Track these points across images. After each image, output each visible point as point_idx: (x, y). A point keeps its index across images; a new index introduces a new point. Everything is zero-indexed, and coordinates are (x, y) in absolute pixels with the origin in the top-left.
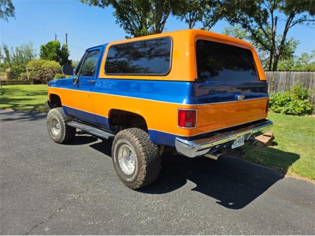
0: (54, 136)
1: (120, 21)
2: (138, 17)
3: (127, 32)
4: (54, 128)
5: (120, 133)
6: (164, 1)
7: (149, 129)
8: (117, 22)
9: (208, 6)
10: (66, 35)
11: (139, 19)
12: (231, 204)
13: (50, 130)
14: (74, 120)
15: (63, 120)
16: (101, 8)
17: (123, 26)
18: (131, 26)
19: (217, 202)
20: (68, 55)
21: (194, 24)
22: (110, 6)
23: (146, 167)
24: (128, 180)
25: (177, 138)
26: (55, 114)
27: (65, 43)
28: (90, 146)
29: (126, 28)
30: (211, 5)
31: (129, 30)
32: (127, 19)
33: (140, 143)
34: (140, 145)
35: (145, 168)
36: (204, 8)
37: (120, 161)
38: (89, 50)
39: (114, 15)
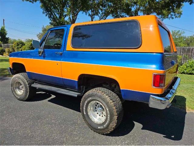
0: (18, 95)
1: (46, 12)
2: (59, 11)
3: (50, 20)
4: (17, 89)
5: (90, 92)
6: (78, 1)
7: (121, 89)
8: (43, 13)
9: (101, 7)
10: (4, 20)
11: (59, 12)
12: (173, 137)
13: (14, 91)
14: (36, 83)
15: (27, 83)
16: (31, 3)
17: (48, 16)
18: (53, 16)
19: (164, 137)
20: (6, 34)
21: (94, 17)
22: (38, 2)
23: (117, 117)
24: (99, 128)
25: (151, 96)
26: (19, 78)
27: (3, 26)
28: (49, 101)
29: (50, 17)
30: (102, 6)
31: (52, 18)
32: (50, 11)
33: (111, 100)
34: (111, 101)
35: (116, 119)
36: (99, 8)
37: (89, 113)
38: (51, 29)
39: (42, 8)
